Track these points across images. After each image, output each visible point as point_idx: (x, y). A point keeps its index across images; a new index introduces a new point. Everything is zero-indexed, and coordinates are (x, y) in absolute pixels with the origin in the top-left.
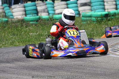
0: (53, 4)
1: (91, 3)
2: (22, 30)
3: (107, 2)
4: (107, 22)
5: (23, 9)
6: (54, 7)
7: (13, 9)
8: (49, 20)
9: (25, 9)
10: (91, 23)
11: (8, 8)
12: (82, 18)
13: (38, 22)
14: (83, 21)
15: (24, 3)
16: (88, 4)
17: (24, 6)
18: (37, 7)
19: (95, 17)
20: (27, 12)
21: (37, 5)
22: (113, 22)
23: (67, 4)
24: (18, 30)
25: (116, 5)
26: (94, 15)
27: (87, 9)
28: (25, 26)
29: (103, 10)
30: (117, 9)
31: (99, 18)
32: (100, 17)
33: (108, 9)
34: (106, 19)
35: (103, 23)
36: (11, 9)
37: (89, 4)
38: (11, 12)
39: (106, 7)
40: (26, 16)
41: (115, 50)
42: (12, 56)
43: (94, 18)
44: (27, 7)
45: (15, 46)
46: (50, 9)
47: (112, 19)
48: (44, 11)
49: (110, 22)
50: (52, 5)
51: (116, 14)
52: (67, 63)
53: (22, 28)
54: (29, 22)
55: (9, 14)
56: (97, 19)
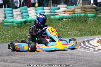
14: (6, 26)
51: (32, 21)
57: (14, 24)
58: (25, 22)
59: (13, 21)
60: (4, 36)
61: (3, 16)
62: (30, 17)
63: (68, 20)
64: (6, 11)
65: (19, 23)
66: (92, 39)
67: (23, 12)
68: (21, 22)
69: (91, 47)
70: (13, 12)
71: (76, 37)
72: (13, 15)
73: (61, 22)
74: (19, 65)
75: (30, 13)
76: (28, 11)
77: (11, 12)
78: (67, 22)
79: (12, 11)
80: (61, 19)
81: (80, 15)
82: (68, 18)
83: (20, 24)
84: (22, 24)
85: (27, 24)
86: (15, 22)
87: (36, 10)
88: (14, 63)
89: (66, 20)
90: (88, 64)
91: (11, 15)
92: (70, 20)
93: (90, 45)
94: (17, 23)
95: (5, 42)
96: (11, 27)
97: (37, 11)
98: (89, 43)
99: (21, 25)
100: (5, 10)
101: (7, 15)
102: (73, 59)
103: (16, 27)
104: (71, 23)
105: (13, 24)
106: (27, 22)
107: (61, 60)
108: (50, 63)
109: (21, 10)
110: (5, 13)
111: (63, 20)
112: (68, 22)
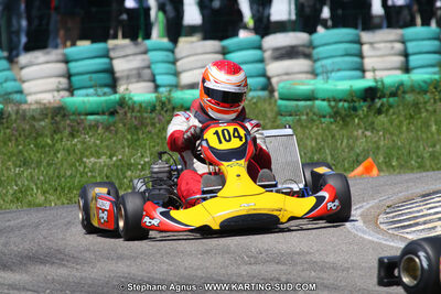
0: (173, 51)
1: (311, 46)
2: (58, 146)
3: (371, 44)
4: (370, 119)
5: (61, 67)
6: (174, 62)
7: (22, 68)
8: (158, 108)
9: (68, 70)
10: (313, 121)
11: (4, 64)
12: (280, 102)
13: (117, 118)
15: (65, 46)
16: (301, 49)
17: (65, 55)
18: (111, 59)
19: (329, 100)
20: (73, 79)
21: (112, 54)
22: (394, 117)
23: (224, 52)
24: (43, 147)
25: (406, 55)
26: (324, 90)
27: (297, 69)
28: (67, 132)
29: (358, 73)
30: (406, 69)
31: (341, 104)
32: (345, 101)
33: (374, 70)
34: (369, 107)
35: (356, 120)
36: (16, 67)
37: (307, 51)
38: (15, 80)
39: (368, 63)
40: (72, 95)
41: (400, 221)
42: (18, 244)
43: (325, 103)
44: (76, 60)
45: (30, 205)
46: (159, 68)
47: (391, 106)
48: (138, 75)
49: (382, 118)
50: (170, 54)
52: (222, 271)
53: (56, 137)
54: (82, 117)
55: (10, 86)
56: (336, 106)
61: (398, 65)
100: (406, 38)
110: (406, 49)
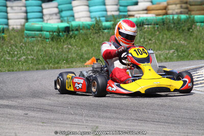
57: (45, 33)
58: (67, 30)
59: (42, 27)
60: (24, 57)
62: (77, 20)
63: (154, 28)
64: (28, 6)
65: (55, 32)
66: (202, 67)
67: (63, 9)
68: (58, 29)
69: (199, 82)
70: (42, 9)
71: (170, 61)
72: (43, 15)
73: (140, 31)
74: (52, 117)
75: (78, 12)
76: (73, 7)
77: (38, 9)
78: (151, 31)
79: (41, 6)
80: (140, 25)
81: (178, 18)
82: (153, 23)
83: (57, 34)
84: (61, 34)
85: (71, 33)
86: (46, 29)
87: (88, 6)
88: (42, 111)
89: (149, 26)
90: (193, 116)
91: (39, 14)
92: (158, 28)
93: (197, 78)
94: (49, 32)
95: (26, 70)
96: (39, 39)
97: (92, 8)
98: (196, 74)
99: (59, 35)
101: (30, 15)
102: (162, 106)
103: (47, 40)
104: (160, 33)
105: (42, 32)
106: (71, 29)
107: (137, 109)
108: (115, 113)
109: (59, 5)
111: (143, 28)
112: (155, 30)
